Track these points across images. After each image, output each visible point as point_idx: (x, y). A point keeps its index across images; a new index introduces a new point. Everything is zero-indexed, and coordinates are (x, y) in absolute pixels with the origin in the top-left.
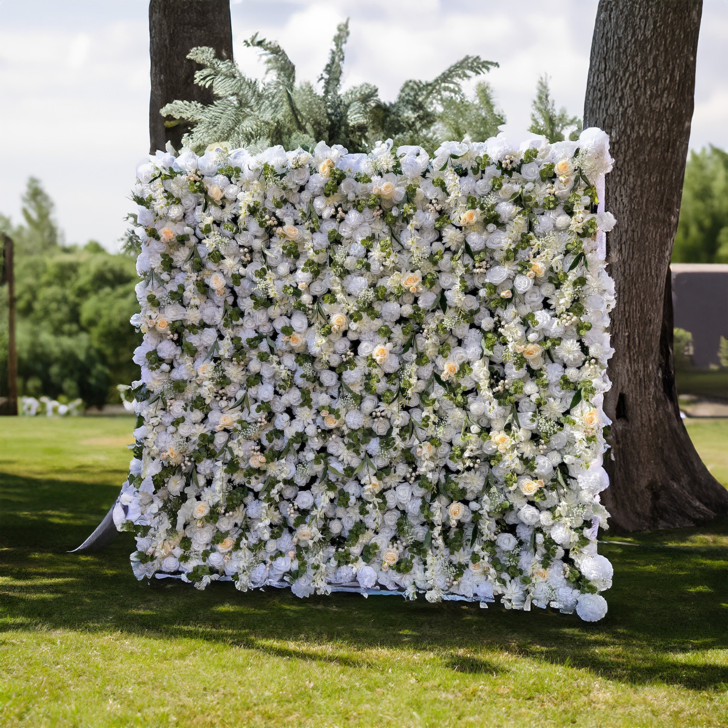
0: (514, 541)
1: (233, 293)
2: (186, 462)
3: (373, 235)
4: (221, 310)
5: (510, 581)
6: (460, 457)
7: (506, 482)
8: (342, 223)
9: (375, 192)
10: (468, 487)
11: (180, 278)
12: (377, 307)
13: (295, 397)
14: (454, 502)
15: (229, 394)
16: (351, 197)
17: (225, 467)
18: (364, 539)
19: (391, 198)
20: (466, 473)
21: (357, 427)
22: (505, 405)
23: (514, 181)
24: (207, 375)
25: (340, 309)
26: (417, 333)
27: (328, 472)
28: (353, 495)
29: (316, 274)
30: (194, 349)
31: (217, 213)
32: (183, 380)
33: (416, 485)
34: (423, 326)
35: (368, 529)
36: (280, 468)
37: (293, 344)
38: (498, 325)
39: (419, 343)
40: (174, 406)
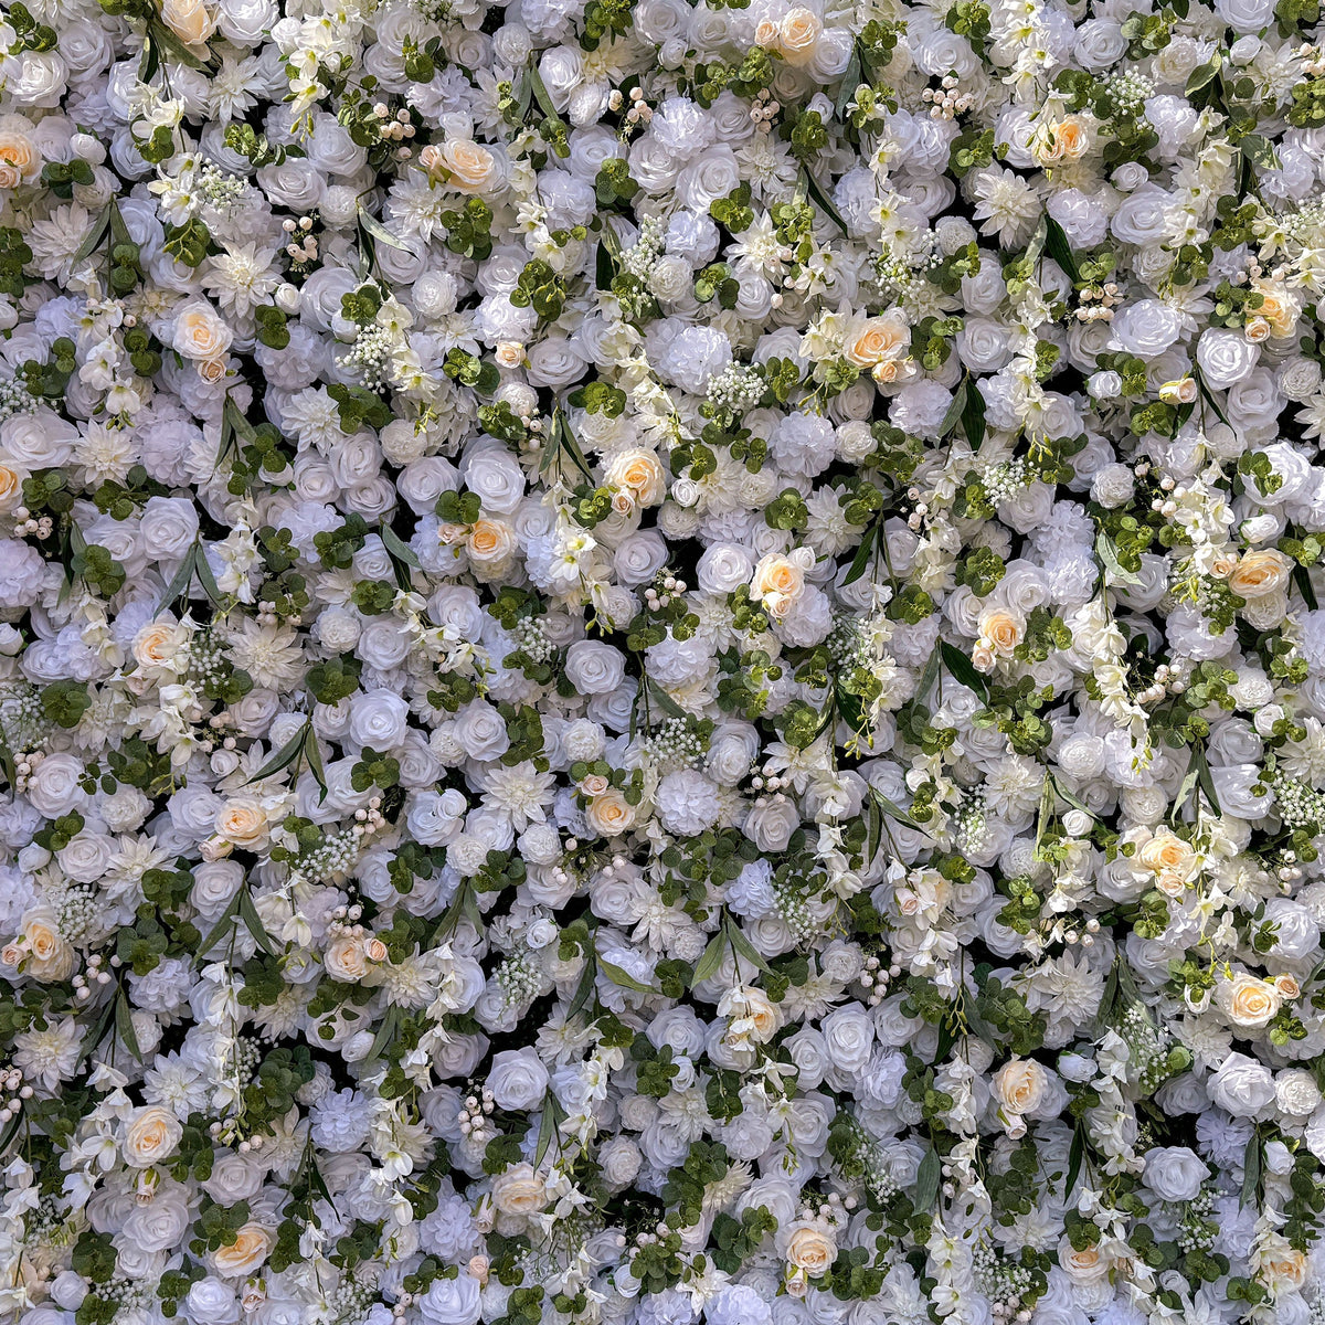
0: (1198, 1170)
1: (251, 372)
2: (92, 972)
3: (745, 184)
4: (214, 434)
5: (1192, 1298)
6: (1033, 913)
7: (1172, 987)
8: (639, 142)
9: (762, 39)
10: (1055, 1009)
11: (55, 317)
12: (761, 428)
13: (482, 733)
14: (1015, 1057)
15: (246, 730)
16: (672, 53)
17: (239, 985)
18: (715, 1198)
19: (806, 66)
20: (1049, 967)
21: (693, 829)
22: (1172, 743)
23: (1190, 29)
24: (170, 664)
25: (633, 435)
26: (889, 515)
27: (598, 981)
28: (684, 1053)
29: (549, 314)
30: (115, 573)
31: (193, 87)
32: (71, 681)
33: (891, 1013)
34: (912, 493)
35: (730, 1161)
36: (434, 976)
37: (480, 555)
38: (1146, 490)
39: (893, 546)
40: (44, 776)
